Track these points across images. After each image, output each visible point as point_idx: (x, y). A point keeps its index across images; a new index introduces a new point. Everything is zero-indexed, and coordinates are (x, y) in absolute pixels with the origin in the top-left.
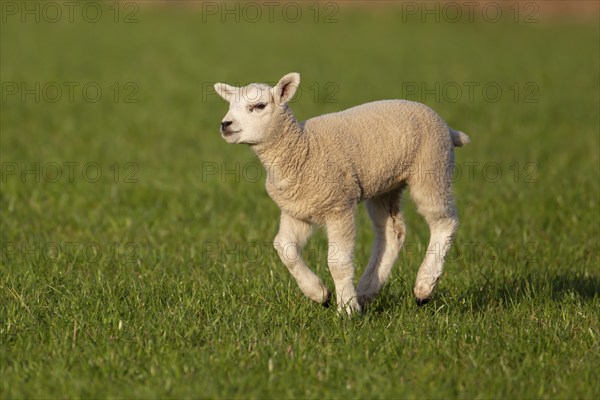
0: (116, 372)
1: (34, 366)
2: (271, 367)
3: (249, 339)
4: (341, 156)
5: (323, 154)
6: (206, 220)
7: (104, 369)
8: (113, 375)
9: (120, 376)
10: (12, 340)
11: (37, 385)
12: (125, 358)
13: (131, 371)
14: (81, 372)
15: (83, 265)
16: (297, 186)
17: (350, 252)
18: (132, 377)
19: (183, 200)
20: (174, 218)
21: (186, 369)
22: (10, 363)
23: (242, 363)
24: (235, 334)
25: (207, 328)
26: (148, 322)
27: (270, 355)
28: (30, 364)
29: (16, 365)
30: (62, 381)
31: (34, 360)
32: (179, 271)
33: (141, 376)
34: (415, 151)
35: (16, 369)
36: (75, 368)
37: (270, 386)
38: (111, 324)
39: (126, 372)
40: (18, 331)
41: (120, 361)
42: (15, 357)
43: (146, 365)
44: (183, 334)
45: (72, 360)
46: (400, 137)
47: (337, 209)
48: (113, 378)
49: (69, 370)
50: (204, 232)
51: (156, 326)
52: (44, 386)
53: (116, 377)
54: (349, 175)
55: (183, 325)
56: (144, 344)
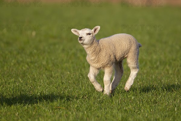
0: (132, 111)
1: (108, 110)
2: (176, 110)
3: (170, 102)
4: (110, 50)
5: (104, 50)
6: (157, 68)
7: (128, 110)
8: (131, 112)
9: (133, 112)
10: (102, 102)
11: (109, 115)
12: (134, 107)
13: (136, 111)
14: (122, 111)
15: (122, 80)
16: (97, 59)
17: (110, 77)
18: (136, 113)
19: (151, 62)
20: (148, 67)
21: (152, 110)
22: (101, 109)
23: (167, 109)
24: (165, 100)
25: (158, 99)
26: (141, 97)
27: (176, 106)
28: (107, 109)
29: (103, 109)
30: (116, 114)
31: (108, 108)
32: (150, 82)
33: (139, 112)
34: (130, 49)
35: (103, 111)
36: (120, 110)
37: (176, 115)
38: (130, 97)
39: (135, 111)
40: (104, 99)
41: (133, 108)
42: (103, 107)
43: (140, 109)
44: (151, 100)
45: (119, 108)
46: (126, 45)
47: (109, 66)
48: (131, 113)
49: (118, 111)
50: (157, 71)
51: (143, 98)
52: (111, 115)
53: (132, 113)
54: (112, 56)
55: (151, 98)
56: (140, 103)
